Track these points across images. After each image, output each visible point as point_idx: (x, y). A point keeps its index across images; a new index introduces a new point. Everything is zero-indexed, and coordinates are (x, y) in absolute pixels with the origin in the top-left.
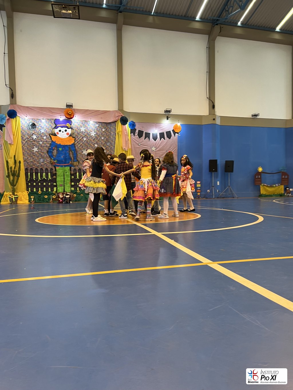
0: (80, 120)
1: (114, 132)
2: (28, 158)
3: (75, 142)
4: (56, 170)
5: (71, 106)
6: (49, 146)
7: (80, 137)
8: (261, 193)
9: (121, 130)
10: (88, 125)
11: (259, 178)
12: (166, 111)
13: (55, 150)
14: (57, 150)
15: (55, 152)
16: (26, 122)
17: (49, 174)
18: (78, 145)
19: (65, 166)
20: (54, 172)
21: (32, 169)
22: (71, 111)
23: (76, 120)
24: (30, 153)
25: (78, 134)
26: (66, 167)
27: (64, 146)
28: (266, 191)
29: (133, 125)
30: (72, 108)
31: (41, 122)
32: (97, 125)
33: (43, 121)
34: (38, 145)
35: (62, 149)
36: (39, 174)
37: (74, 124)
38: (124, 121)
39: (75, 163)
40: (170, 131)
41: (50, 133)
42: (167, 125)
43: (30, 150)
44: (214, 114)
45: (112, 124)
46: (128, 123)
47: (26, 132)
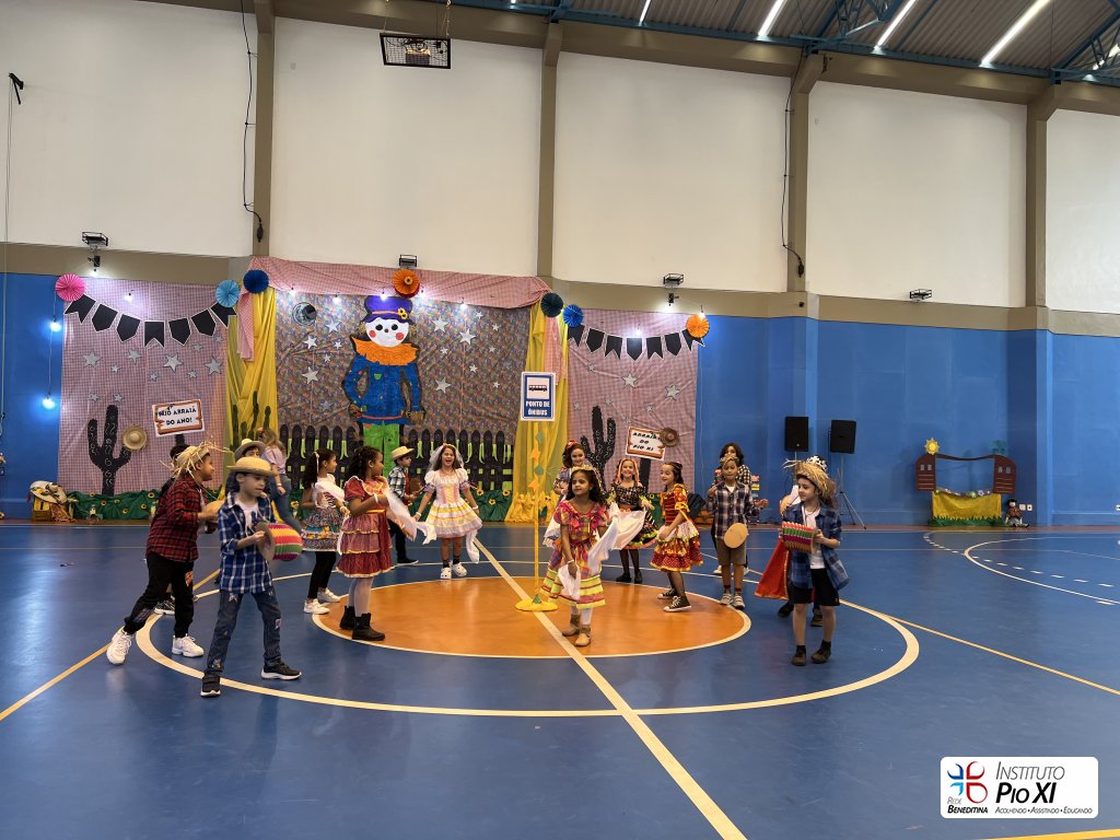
0: (434, 299)
1: (524, 335)
2: (290, 398)
3: (418, 357)
4: (361, 433)
5: (413, 262)
6: (348, 369)
7: (432, 346)
8: (935, 515)
9: (542, 330)
10: (456, 313)
11: (928, 472)
12: (669, 280)
13: (364, 380)
14: (368, 379)
15: (363, 384)
16: (291, 303)
17: (344, 442)
18: (426, 366)
19: (388, 422)
20: (358, 438)
21: (297, 429)
22: (412, 276)
23: (424, 300)
24: (296, 384)
25: (428, 337)
26: (391, 425)
27: (388, 369)
28: (949, 508)
29: (575, 317)
30: (413, 267)
31: (330, 302)
32: (479, 315)
33: (337, 301)
34: (318, 363)
35: (383, 376)
36: (317, 442)
37: (416, 311)
38: (551, 305)
39: (415, 415)
40: (677, 334)
41: (353, 332)
42: (668, 317)
43: (295, 378)
44: (803, 291)
45: (520, 313)
46: (562, 310)
47: (290, 329)
